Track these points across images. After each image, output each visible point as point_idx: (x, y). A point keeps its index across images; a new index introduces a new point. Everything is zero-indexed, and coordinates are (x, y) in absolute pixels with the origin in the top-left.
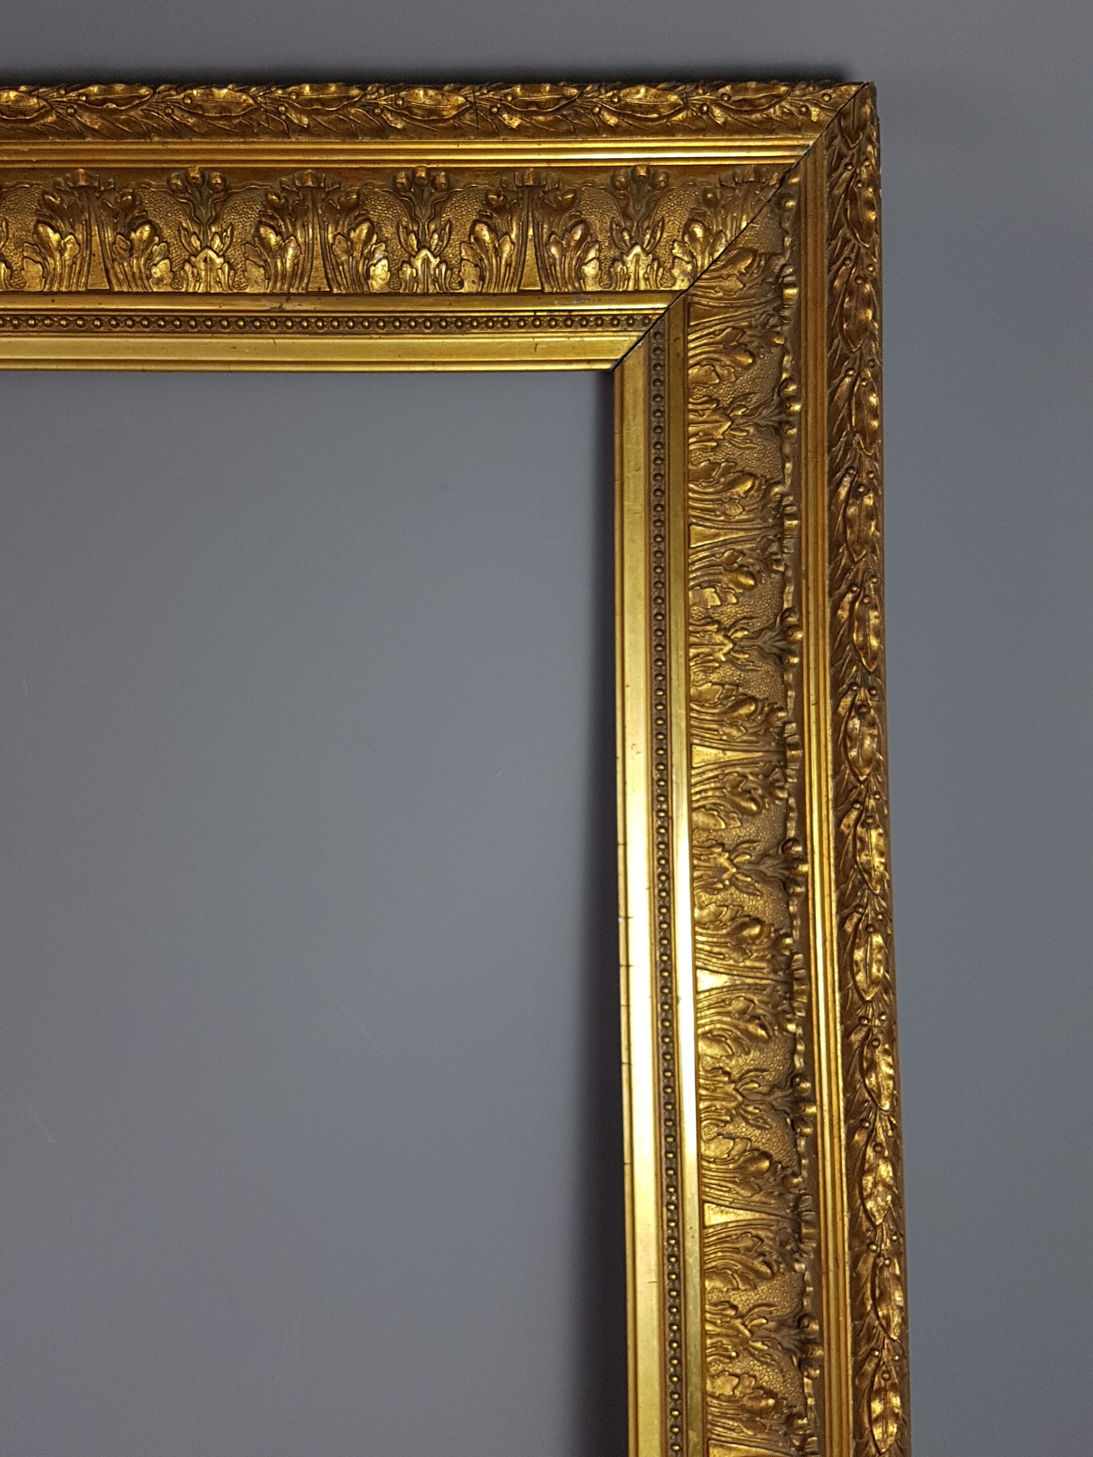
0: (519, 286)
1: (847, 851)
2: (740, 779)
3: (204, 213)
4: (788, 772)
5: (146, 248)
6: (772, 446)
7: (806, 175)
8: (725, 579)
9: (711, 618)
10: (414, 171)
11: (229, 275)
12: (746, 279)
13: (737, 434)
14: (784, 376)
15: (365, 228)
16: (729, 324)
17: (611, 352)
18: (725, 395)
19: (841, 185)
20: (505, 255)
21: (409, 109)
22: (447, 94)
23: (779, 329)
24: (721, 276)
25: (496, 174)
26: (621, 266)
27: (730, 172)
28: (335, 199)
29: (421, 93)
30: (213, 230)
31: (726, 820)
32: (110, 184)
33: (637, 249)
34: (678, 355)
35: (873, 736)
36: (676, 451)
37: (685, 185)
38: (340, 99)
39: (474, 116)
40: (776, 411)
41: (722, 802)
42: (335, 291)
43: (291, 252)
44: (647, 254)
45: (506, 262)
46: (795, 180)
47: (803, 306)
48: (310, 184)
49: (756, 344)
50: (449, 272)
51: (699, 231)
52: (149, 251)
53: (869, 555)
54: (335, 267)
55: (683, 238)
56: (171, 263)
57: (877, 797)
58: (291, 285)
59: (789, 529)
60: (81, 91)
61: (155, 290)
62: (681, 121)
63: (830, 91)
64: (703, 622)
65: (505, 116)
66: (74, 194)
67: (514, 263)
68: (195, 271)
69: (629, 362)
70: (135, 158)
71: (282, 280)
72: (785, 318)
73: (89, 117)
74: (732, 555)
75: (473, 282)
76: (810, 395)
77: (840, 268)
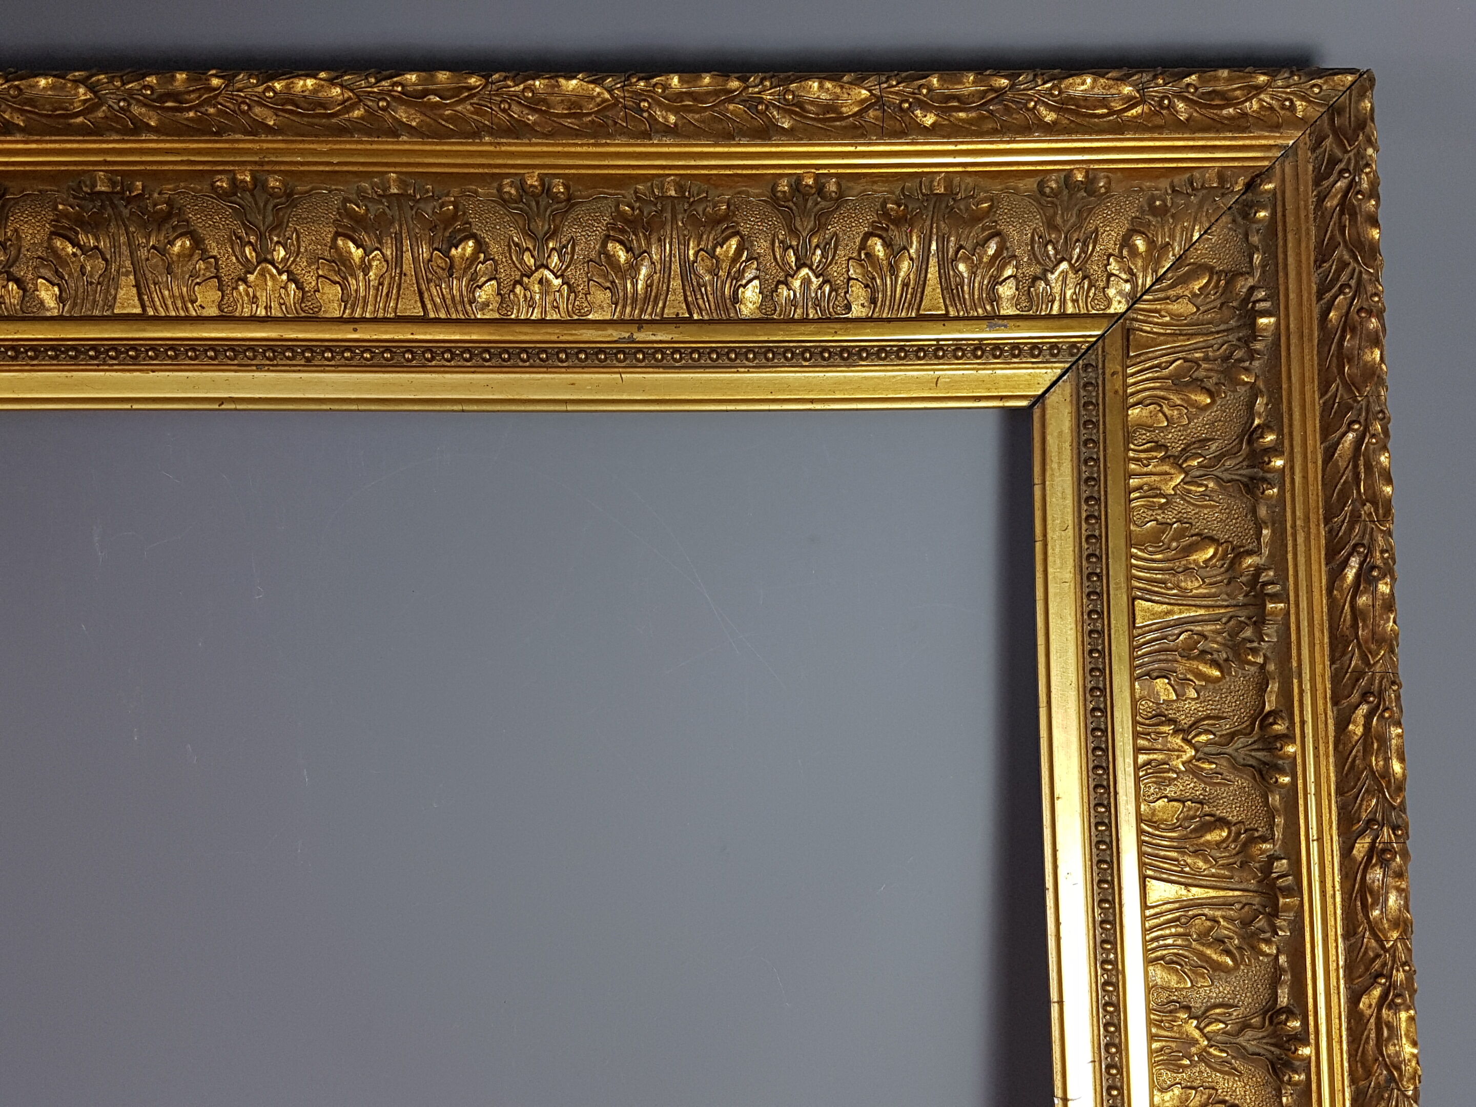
0: (918, 309)
1: (1368, 1037)
2: (1209, 923)
3: (541, 226)
4: (1278, 922)
5: (469, 267)
6: (1239, 506)
7: (1283, 180)
8: (1180, 668)
9: (1165, 716)
10: (799, 178)
11: (568, 299)
12: (1199, 301)
13: (1193, 488)
14: (1257, 422)
15: (734, 242)
16: (1180, 355)
17: (1029, 386)
18: (1174, 440)
19: (1335, 196)
20: (902, 274)
21: (800, 105)
22: (847, 86)
23: (1247, 364)
24: (1168, 298)
25: (898, 180)
26: (1043, 285)
27: (1188, 175)
28: (700, 210)
29: (816, 85)
30: (551, 245)
31: (1192, 977)
32: (427, 191)
33: (1064, 266)
34: (1116, 392)
35: (1399, 890)
36: (1115, 509)
37: (1129, 192)
38: (716, 93)
39: (879, 113)
40: (1245, 463)
41: (1186, 953)
42: (696, 317)
43: (644, 271)
44: (1077, 272)
45: (903, 281)
46: (1270, 186)
47: (1283, 339)
48: (673, 193)
49: (1214, 380)
50: (834, 293)
51: (1140, 244)
52: (472, 270)
53: (1387, 655)
54: (696, 288)
55: (1121, 252)
56: (499, 284)
57: (1407, 968)
58: (642, 311)
59: (1272, 613)
60: (395, 79)
61: (479, 316)
62: (1135, 117)
63: (1319, 81)
64: (1154, 720)
65: (918, 112)
66: (383, 204)
67: (912, 285)
68: (528, 294)
69: (1051, 399)
70: (459, 161)
71: (632, 303)
72: (1258, 352)
73: (406, 112)
74: (1190, 637)
75: (863, 305)
76: (1297, 449)
77: (1335, 297)
